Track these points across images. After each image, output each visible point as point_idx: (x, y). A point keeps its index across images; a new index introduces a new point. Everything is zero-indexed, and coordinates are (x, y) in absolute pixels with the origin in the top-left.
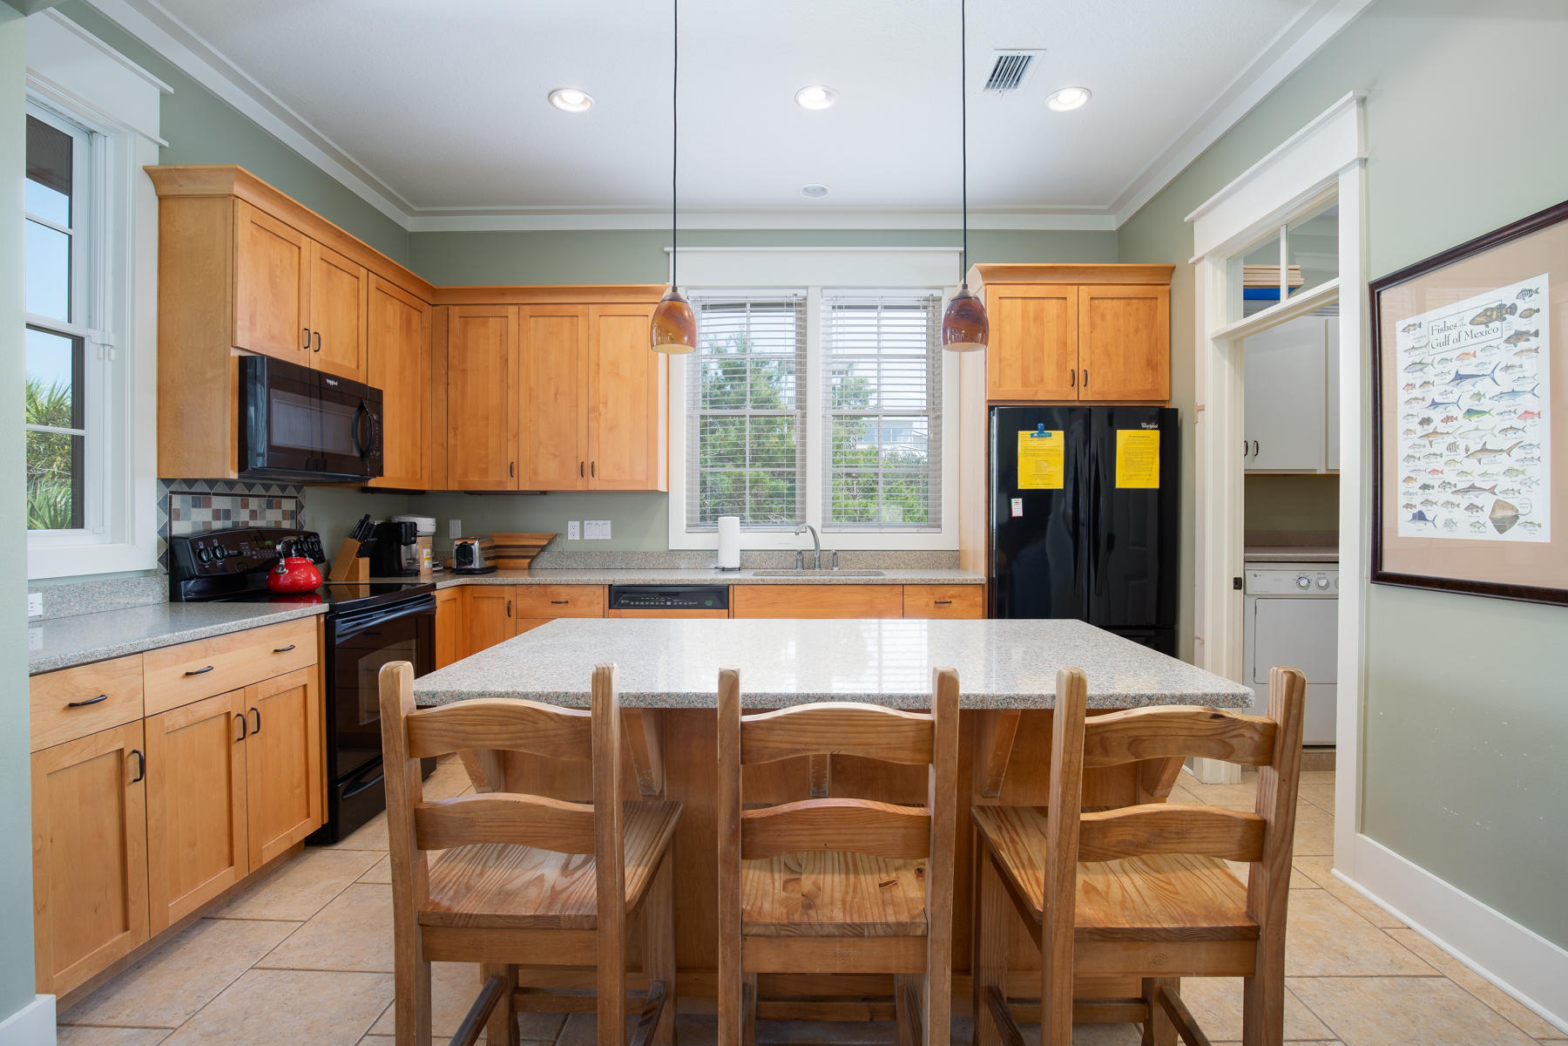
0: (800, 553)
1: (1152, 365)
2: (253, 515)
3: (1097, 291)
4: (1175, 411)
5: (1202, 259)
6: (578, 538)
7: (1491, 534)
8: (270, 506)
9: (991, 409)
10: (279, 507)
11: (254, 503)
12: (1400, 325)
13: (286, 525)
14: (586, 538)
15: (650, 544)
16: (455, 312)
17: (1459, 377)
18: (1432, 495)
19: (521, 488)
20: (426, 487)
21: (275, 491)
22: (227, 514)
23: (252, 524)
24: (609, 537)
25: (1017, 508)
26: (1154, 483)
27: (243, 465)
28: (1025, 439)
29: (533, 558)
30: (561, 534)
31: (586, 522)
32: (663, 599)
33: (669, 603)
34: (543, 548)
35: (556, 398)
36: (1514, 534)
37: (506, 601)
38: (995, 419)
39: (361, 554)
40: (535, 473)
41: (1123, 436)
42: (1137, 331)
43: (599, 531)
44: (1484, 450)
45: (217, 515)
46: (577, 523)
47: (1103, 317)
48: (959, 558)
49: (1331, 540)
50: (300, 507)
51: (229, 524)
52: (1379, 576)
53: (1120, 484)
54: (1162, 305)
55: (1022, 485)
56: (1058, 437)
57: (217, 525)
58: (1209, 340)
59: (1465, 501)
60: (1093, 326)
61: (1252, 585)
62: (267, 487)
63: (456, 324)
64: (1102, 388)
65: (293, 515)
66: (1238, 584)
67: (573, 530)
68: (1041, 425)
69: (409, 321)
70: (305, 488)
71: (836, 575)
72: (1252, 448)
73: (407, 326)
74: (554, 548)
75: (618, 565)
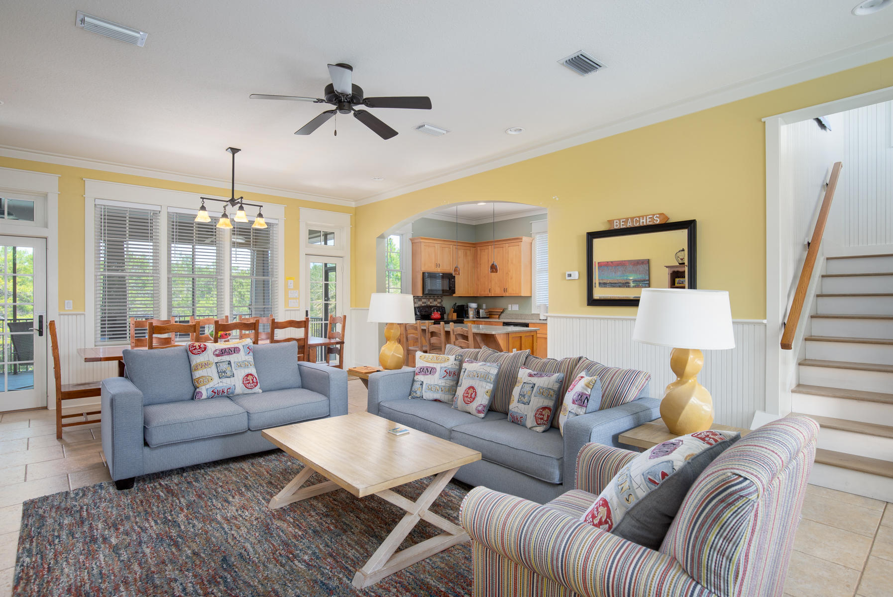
2: (431, 303)
6: (511, 310)
8: (435, 301)
10: (437, 301)
11: (431, 300)
13: (439, 305)
14: (513, 310)
15: (527, 312)
16: (479, 248)
20: (479, 296)
21: (436, 298)
22: (425, 303)
23: (431, 305)
24: (517, 310)
27: (423, 293)
29: (500, 315)
30: (506, 309)
31: (513, 305)
34: (502, 312)
39: (454, 312)
40: (495, 291)
43: (515, 308)
45: (423, 303)
46: (511, 305)
50: (442, 301)
51: (426, 305)
57: (423, 305)
62: (434, 297)
63: (479, 251)
65: (440, 303)
67: (510, 308)
69: (466, 253)
70: (444, 297)
73: (466, 255)
74: (505, 312)
75: (519, 318)
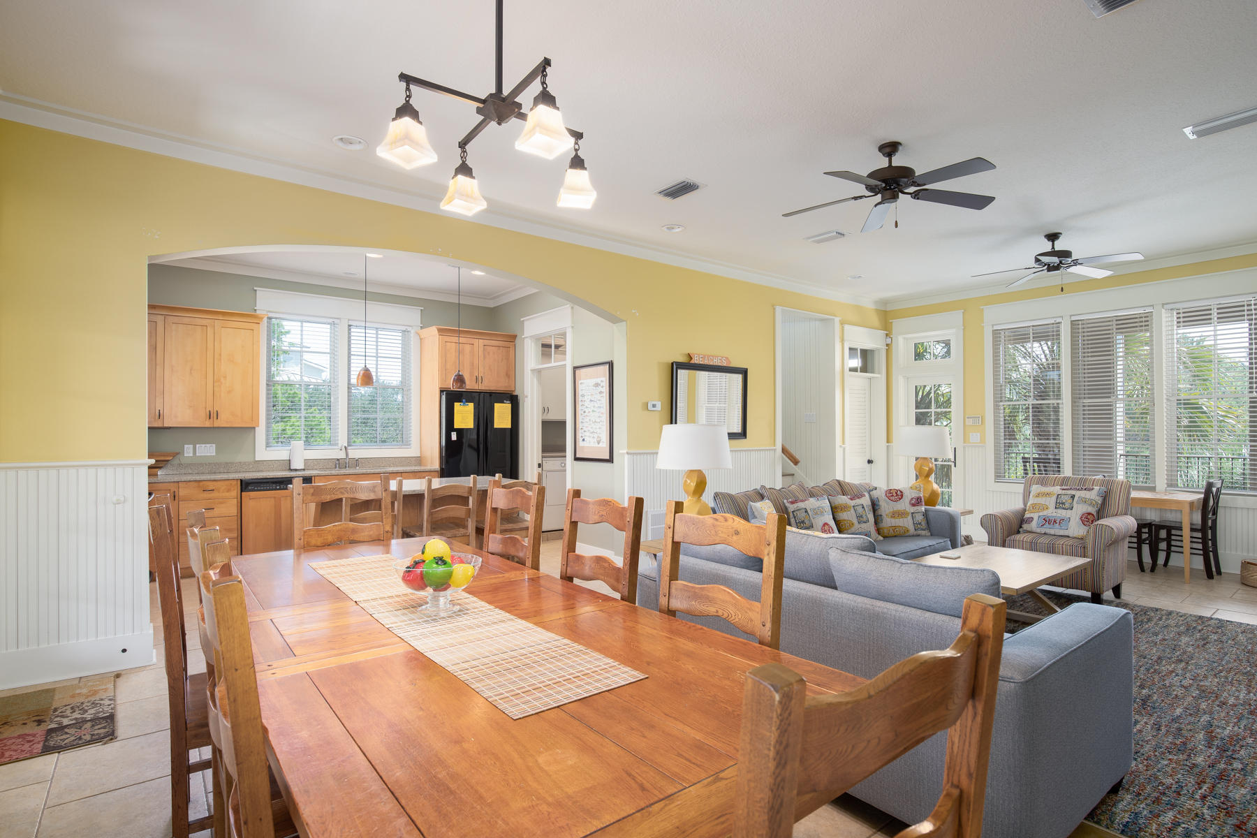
0: (338, 460)
1: (508, 375)
3: (487, 342)
4: (517, 396)
5: (527, 337)
6: (191, 455)
7: (597, 445)
9: (442, 391)
12: (580, 382)
14: (197, 454)
15: (242, 458)
17: (591, 401)
18: (585, 434)
19: (165, 426)
24: (214, 454)
25: (454, 436)
26: (509, 426)
28: (457, 406)
29: (161, 468)
30: (180, 453)
31: (197, 446)
32: (274, 485)
33: (278, 487)
34: (168, 462)
35: (191, 373)
36: (601, 445)
37: (172, 491)
38: (444, 397)
40: (176, 416)
41: (497, 406)
42: (502, 360)
43: (207, 450)
44: (595, 422)
46: (191, 446)
47: (489, 353)
48: (420, 460)
49: (564, 451)
52: (577, 459)
53: (495, 427)
54: (512, 350)
55: (456, 426)
56: (471, 406)
58: (530, 372)
59: (592, 435)
60: (484, 357)
61: (545, 466)
64: (488, 384)
66: (540, 466)
67: (188, 451)
68: (464, 400)
71: (358, 470)
72: (545, 410)
74: (176, 462)
